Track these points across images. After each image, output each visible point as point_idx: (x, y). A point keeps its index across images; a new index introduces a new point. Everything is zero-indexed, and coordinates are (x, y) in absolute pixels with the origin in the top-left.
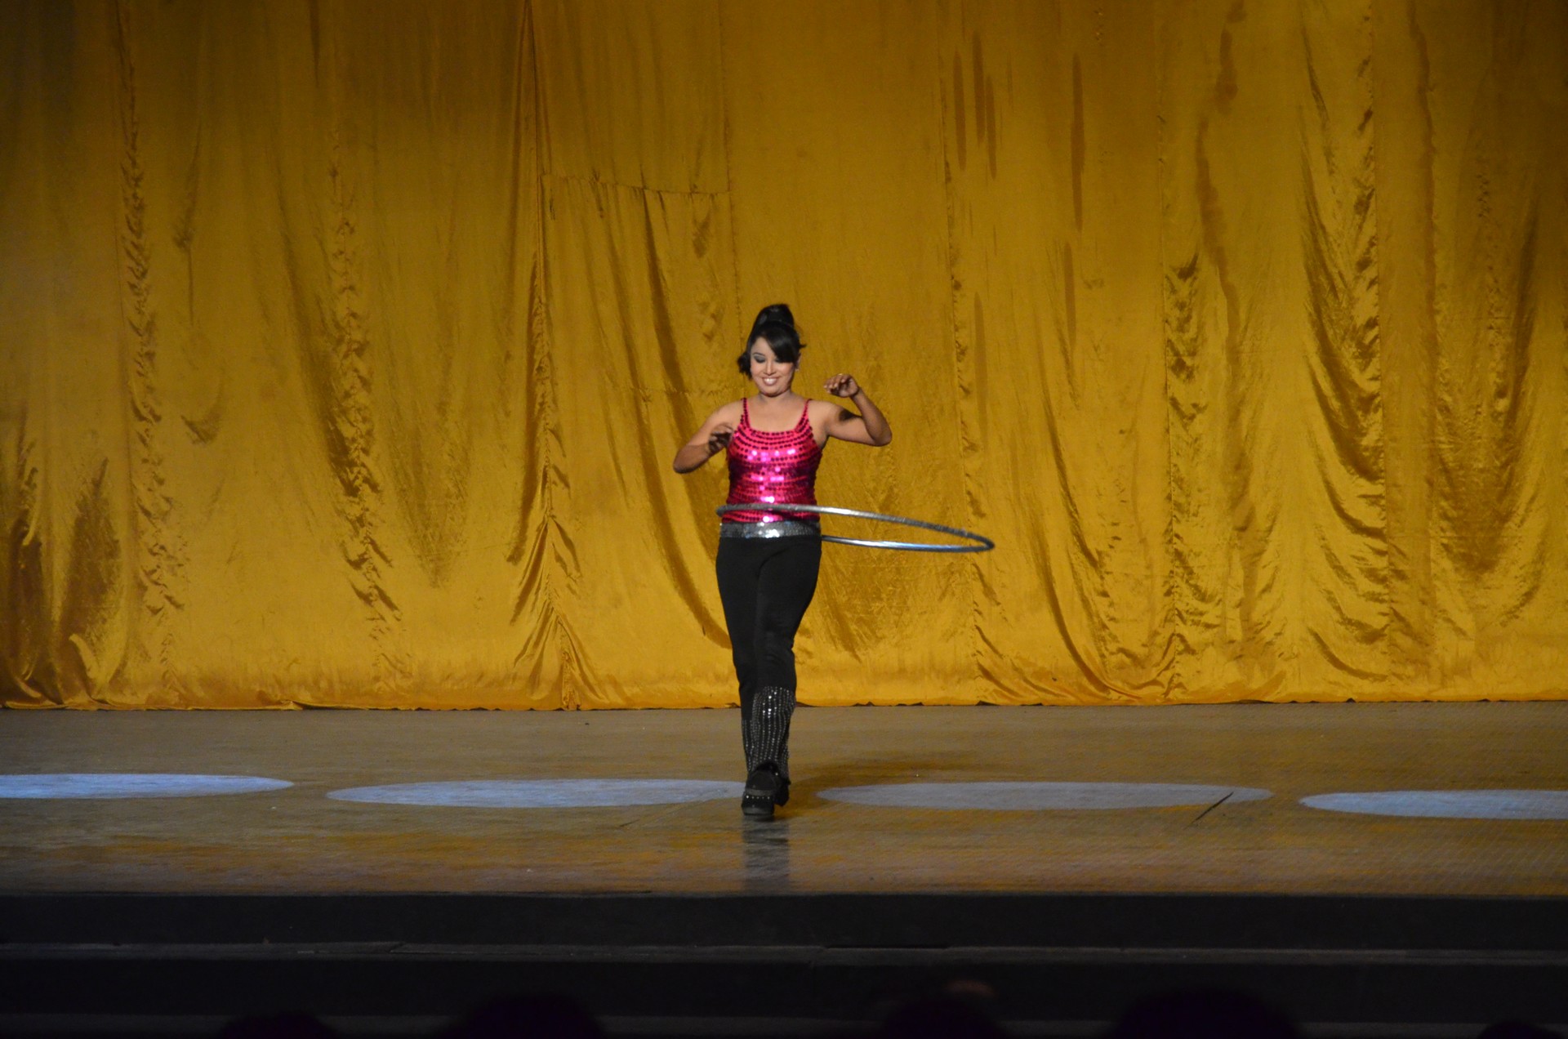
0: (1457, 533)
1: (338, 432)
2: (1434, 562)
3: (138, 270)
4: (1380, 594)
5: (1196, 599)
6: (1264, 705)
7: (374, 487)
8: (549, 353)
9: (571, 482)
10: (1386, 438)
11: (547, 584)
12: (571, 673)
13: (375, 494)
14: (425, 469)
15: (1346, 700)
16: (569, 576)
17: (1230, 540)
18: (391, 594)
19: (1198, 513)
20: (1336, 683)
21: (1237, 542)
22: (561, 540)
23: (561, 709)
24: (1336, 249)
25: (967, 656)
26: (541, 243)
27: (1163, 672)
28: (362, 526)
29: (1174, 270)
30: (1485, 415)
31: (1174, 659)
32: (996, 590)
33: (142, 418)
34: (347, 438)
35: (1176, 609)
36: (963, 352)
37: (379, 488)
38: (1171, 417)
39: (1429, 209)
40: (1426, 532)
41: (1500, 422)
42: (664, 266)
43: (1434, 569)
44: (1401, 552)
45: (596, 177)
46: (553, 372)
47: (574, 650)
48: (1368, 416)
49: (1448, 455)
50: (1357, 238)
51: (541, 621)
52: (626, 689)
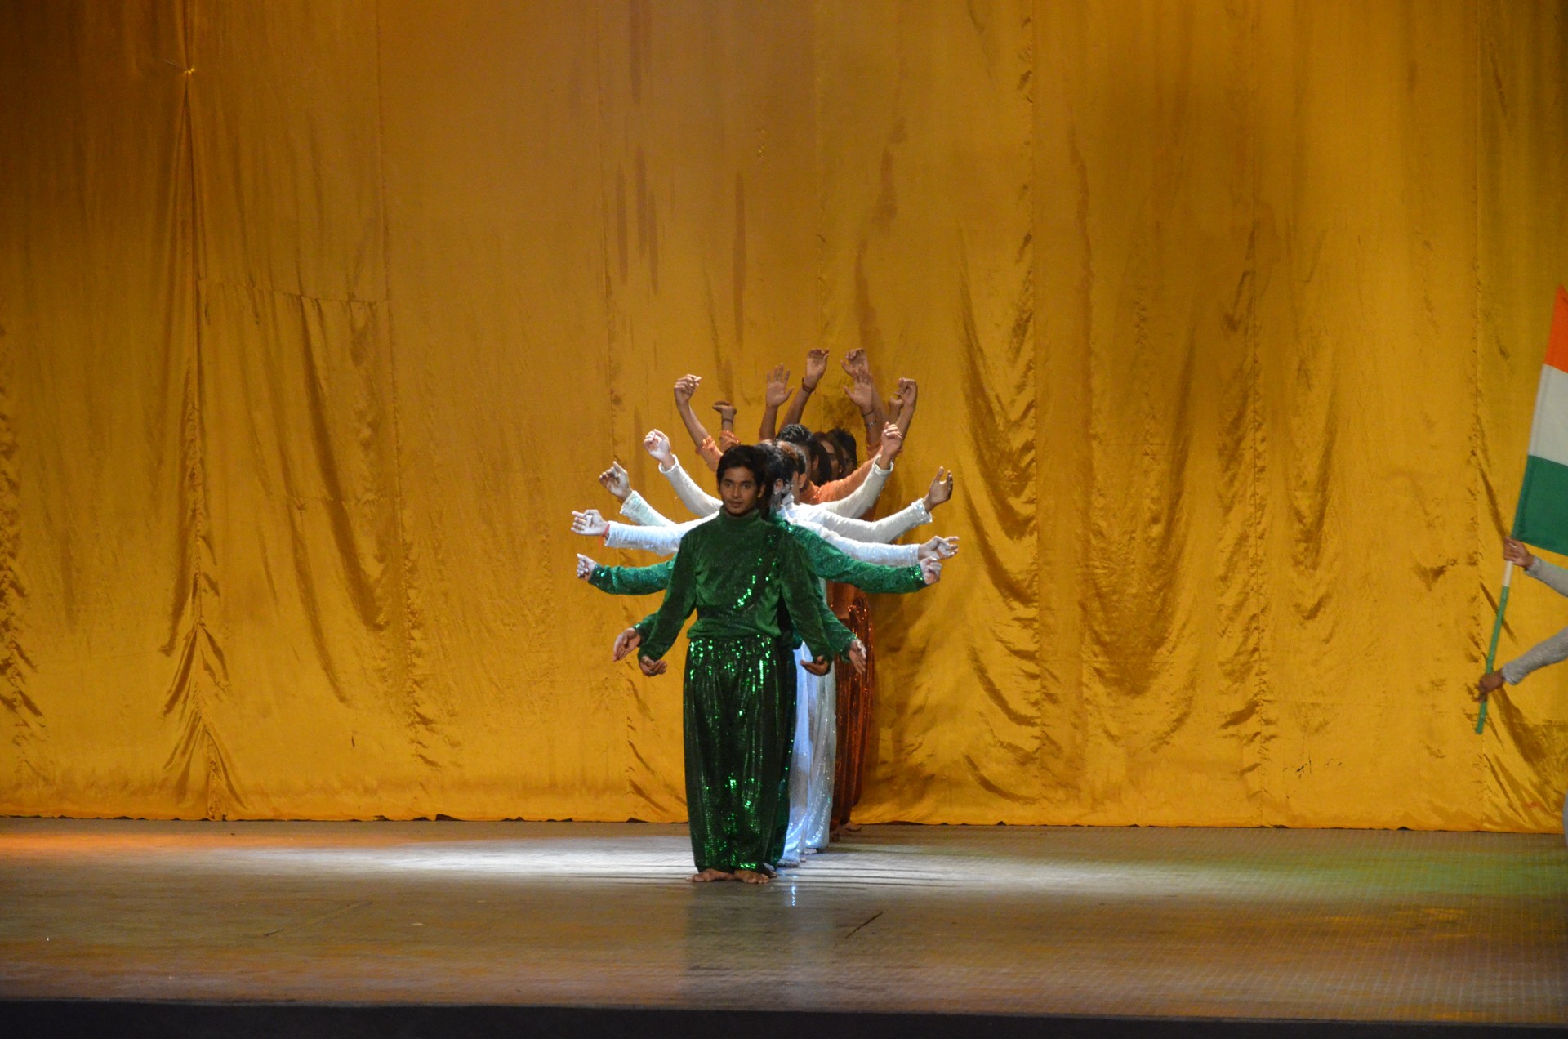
0: (1108, 657)
2: (1087, 686)
4: (1032, 718)
6: (916, 826)
7: (20, 592)
8: (201, 459)
9: (221, 588)
10: (1040, 561)
11: (195, 692)
12: (218, 784)
13: (22, 599)
14: (75, 574)
15: (997, 822)
16: (217, 684)
18: (36, 701)
20: (987, 805)
21: (890, 662)
22: (210, 651)
23: (206, 820)
24: (993, 371)
25: (619, 772)
26: (196, 349)
28: (8, 630)
30: (1139, 540)
32: (648, 705)
37: (25, 593)
39: (1087, 334)
40: (1078, 656)
41: (1153, 548)
42: (321, 374)
43: (1086, 693)
44: (1054, 676)
45: (252, 282)
46: (205, 478)
47: (221, 759)
48: (1023, 538)
49: (1102, 579)
50: (1014, 362)
51: (188, 730)
52: (273, 800)
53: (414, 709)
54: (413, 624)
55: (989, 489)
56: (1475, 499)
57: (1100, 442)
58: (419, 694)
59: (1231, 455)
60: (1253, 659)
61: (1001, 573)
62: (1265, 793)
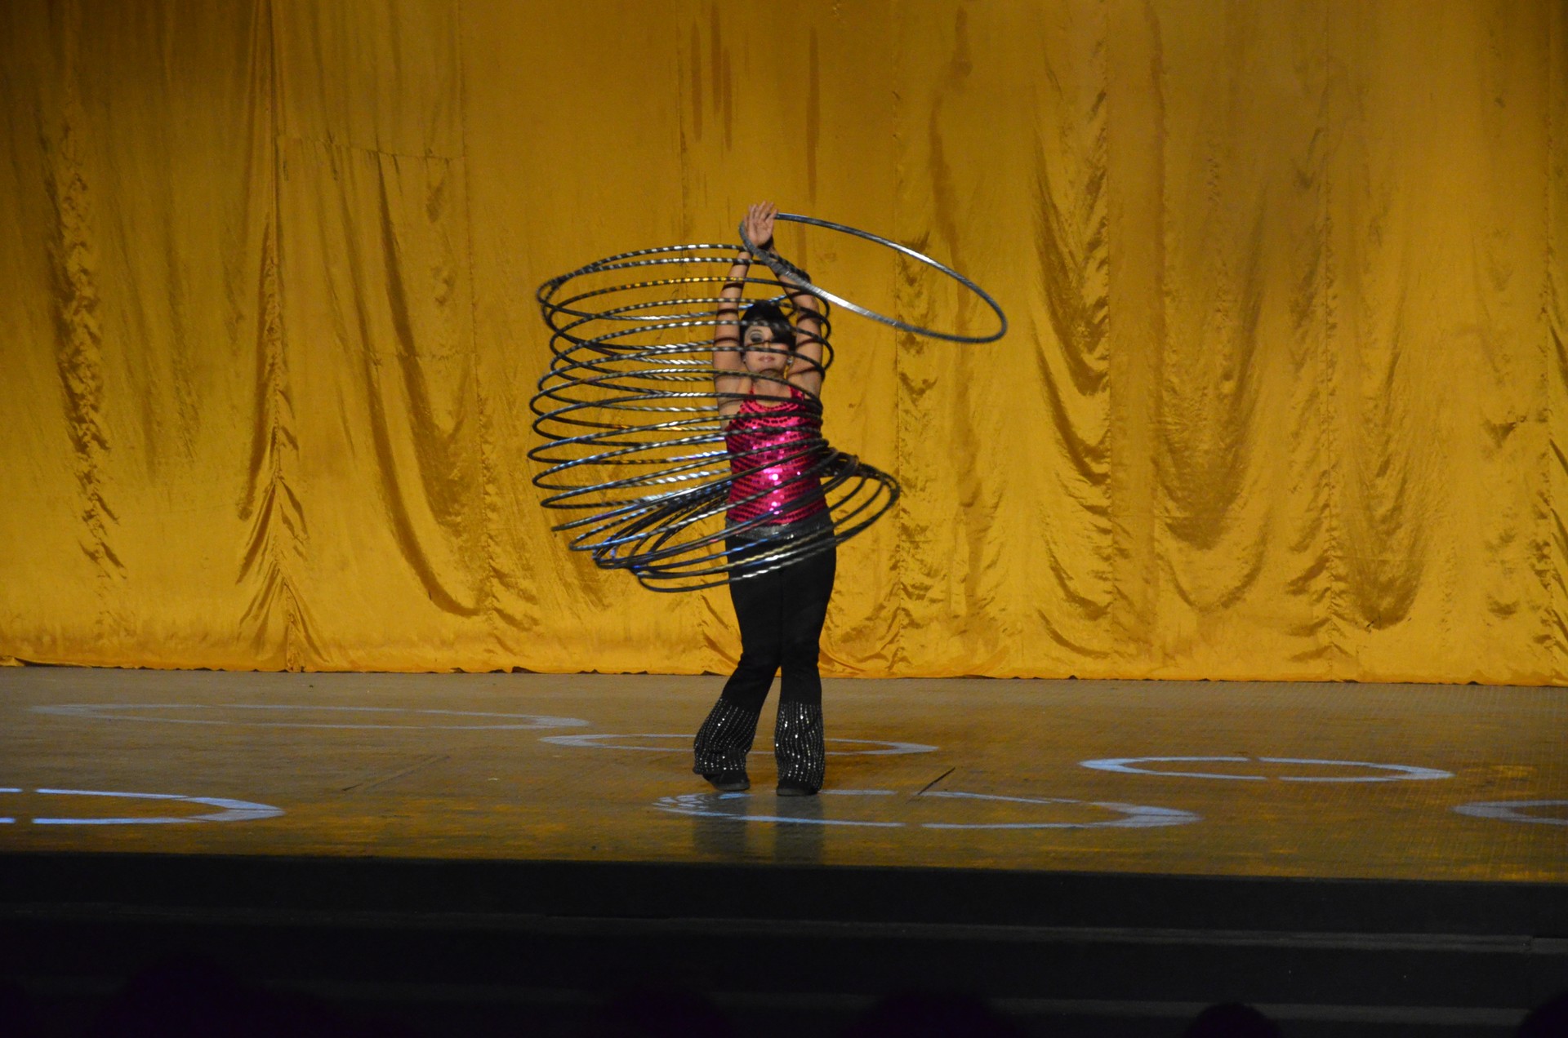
0: (1180, 513)
1: (68, 387)
2: (1159, 541)
4: (1104, 572)
5: (922, 573)
6: (987, 680)
7: (102, 444)
8: (280, 314)
9: (300, 444)
10: (1113, 417)
11: (273, 545)
12: (296, 635)
13: (103, 451)
14: (155, 426)
15: (1069, 676)
16: (296, 537)
17: (957, 515)
18: (116, 551)
19: (925, 487)
20: (1058, 659)
21: (963, 517)
22: (289, 504)
23: (285, 671)
24: (1067, 227)
25: (693, 626)
26: (274, 205)
27: (888, 646)
28: (90, 482)
30: (1211, 397)
34: (76, 394)
35: (902, 583)
37: (107, 445)
38: (900, 391)
39: (1161, 192)
40: (1150, 512)
41: (1226, 404)
42: (397, 230)
43: (1158, 548)
44: (1124, 531)
45: (330, 138)
46: (284, 334)
47: (300, 612)
48: (1096, 395)
49: (1174, 435)
50: (1088, 219)
51: (267, 583)
52: (350, 652)
53: (489, 563)
54: (488, 479)
55: (1062, 345)
56: (1545, 356)
57: (1173, 300)
58: (493, 548)
60: (1323, 515)
61: (1073, 429)
62: (1336, 649)
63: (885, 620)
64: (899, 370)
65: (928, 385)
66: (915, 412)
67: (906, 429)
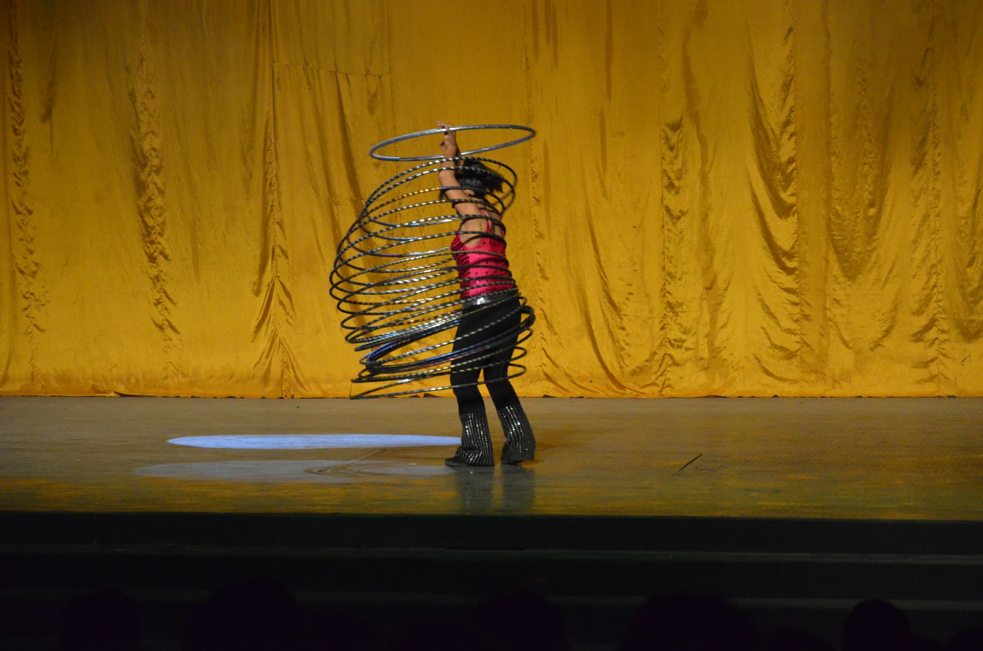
0: (843, 292)
1: (144, 222)
2: (829, 310)
3: (19, 120)
4: (795, 330)
5: (680, 332)
6: (722, 398)
7: (166, 257)
8: (276, 174)
9: (290, 255)
10: (799, 232)
11: (274, 319)
12: (289, 375)
13: (166, 262)
14: (199, 247)
15: (773, 395)
16: (288, 314)
17: (702, 295)
18: (175, 324)
19: (682, 278)
20: (767, 385)
21: (705, 296)
22: (283, 292)
23: (282, 398)
24: (769, 114)
25: (537, 366)
26: (272, 106)
27: (660, 378)
28: (159, 281)
29: (668, 125)
30: (862, 218)
31: (666, 369)
32: (554, 325)
33: (19, 213)
34: (150, 226)
35: (668, 338)
36: (536, 176)
37: (169, 258)
38: (665, 218)
39: (828, 89)
40: (824, 291)
41: (870, 222)
42: (349, 120)
43: (829, 314)
44: (808, 304)
45: (307, 64)
46: (279, 186)
47: (290, 361)
48: (789, 218)
49: (838, 243)
50: (782, 108)
51: (270, 342)
52: (323, 385)
55: (767, 188)
57: (837, 157)
59: (918, 164)
60: (933, 292)
61: (774, 240)
62: (941, 376)
63: (657, 361)
64: (665, 204)
65: (683, 213)
66: (674, 230)
67: (669, 241)
